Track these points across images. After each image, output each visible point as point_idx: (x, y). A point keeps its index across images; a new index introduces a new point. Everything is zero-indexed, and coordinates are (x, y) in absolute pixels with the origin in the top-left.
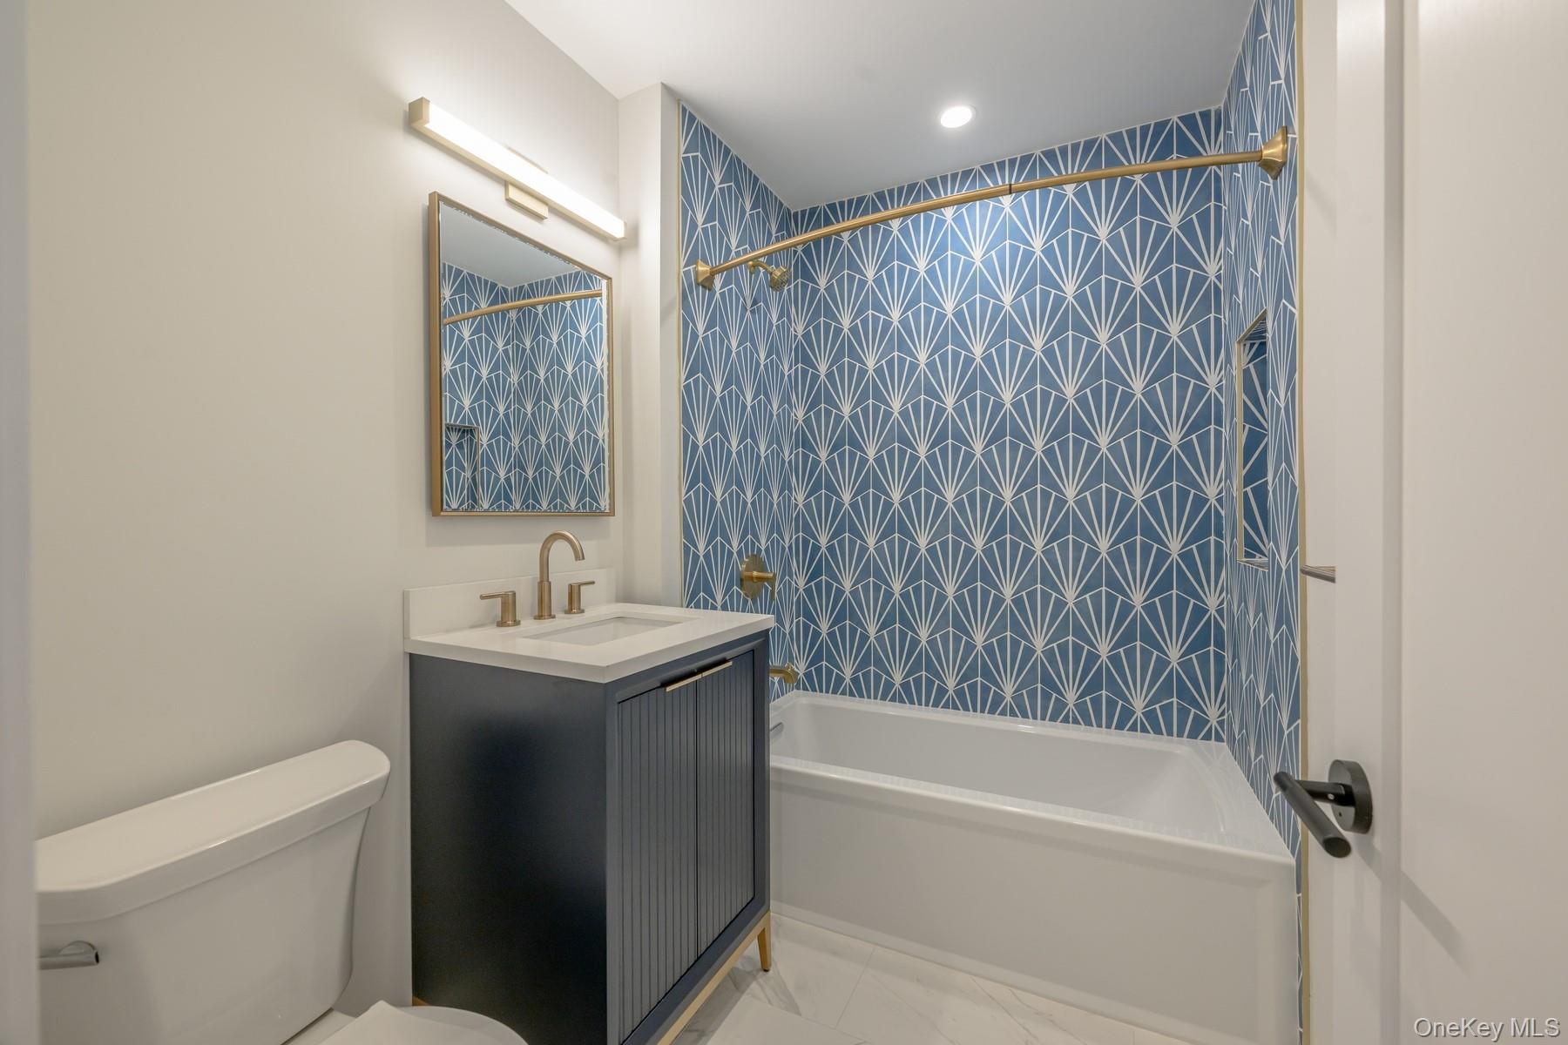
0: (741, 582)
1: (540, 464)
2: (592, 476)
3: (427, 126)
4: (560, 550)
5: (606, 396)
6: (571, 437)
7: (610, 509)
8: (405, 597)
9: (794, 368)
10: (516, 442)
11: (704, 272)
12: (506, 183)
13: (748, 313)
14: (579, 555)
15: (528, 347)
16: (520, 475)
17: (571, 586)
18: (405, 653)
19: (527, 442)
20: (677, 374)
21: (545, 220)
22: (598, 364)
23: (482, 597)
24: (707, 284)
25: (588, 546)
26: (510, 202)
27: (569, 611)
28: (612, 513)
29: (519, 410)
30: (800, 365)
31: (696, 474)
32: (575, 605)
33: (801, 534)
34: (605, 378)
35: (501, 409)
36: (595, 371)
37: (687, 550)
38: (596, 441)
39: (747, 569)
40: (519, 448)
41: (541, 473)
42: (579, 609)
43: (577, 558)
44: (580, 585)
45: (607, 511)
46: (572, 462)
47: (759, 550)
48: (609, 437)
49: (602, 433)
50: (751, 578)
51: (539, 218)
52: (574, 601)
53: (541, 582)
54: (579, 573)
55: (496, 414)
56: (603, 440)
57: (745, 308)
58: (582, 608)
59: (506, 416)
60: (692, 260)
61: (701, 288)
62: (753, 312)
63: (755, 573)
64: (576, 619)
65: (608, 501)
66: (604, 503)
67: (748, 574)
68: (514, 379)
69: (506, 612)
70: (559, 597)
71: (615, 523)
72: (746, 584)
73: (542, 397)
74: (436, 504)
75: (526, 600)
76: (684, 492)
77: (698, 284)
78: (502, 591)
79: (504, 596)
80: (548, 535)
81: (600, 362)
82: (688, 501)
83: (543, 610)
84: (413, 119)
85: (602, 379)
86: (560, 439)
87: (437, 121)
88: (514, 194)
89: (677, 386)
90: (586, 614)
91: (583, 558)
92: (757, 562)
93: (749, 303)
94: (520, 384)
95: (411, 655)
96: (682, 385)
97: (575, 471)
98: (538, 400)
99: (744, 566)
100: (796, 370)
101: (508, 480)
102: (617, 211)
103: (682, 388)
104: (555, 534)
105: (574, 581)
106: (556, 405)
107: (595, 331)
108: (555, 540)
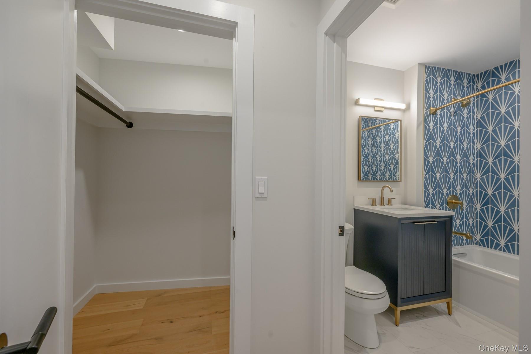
0: (448, 203)
1: (377, 166)
2: (394, 169)
3: (360, 103)
4: (386, 190)
5: (399, 145)
6: (387, 158)
7: (400, 180)
8: (353, 197)
9: (476, 130)
10: (370, 160)
11: (433, 110)
12: (374, 107)
13: (452, 117)
14: (392, 191)
15: (374, 133)
16: (371, 169)
17: (389, 199)
18: (353, 208)
19: (373, 160)
20: (422, 142)
21: (383, 112)
22: (397, 136)
23: (368, 199)
24: (435, 113)
25: (394, 189)
26: (376, 111)
27: (388, 205)
28: (401, 181)
29: (371, 151)
30: (479, 128)
31: (429, 169)
32: (390, 203)
33: (478, 189)
34: (399, 140)
35: (366, 151)
36: (395, 138)
37: (425, 192)
38: (395, 159)
39: (450, 199)
40: (371, 161)
41: (377, 169)
42: (391, 204)
43: (391, 192)
44: (391, 199)
45: (399, 180)
46: (387, 165)
47: (456, 194)
48: (400, 157)
49: (397, 156)
50: (452, 203)
51: (382, 111)
52: (390, 202)
53: (381, 197)
54: (391, 196)
55: (365, 153)
56: (398, 158)
57: (450, 116)
58: (392, 204)
59: (368, 153)
60: (429, 107)
61: (432, 115)
62: (454, 116)
63: (454, 201)
64: (390, 207)
65: (399, 176)
66: (398, 177)
67: (451, 201)
68: (370, 142)
69: (374, 203)
70: (386, 201)
71: (401, 184)
72: (449, 204)
73: (378, 147)
74: (359, 179)
75: (378, 201)
76: (424, 175)
77: (431, 114)
78: (373, 198)
79: (373, 199)
80: (383, 186)
81: (397, 135)
82: (426, 178)
83: (382, 204)
84: (357, 103)
85: (398, 141)
86: (384, 158)
87: (361, 102)
88: (376, 109)
89: (422, 145)
90: (393, 206)
91: (393, 192)
92: (455, 197)
93: (452, 113)
94: (372, 143)
95: (354, 209)
96: (424, 145)
97: (388, 168)
98: (377, 147)
99: (449, 198)
100: (477, 131)
101: (368, 170)
102: (403, 102)
103: (424, 146)
104: (385, 186)
105: (390, 197)
106: (383, 149)
107: (396, 126)
108: (385, 187)
